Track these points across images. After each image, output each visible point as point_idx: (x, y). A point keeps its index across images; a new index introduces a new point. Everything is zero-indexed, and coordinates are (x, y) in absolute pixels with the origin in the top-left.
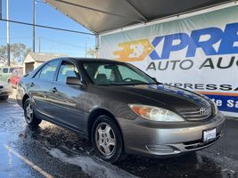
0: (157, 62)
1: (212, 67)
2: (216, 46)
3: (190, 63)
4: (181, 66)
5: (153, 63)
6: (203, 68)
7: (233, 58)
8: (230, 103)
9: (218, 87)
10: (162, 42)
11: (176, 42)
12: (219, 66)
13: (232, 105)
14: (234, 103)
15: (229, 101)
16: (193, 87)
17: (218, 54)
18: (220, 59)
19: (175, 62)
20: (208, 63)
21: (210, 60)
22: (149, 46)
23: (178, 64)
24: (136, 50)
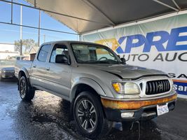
1: (162, 60)
2: (165, 45)
4: (139, 59)
7: (176, 54)
10: (125, 41)
11: (135, 41)
12: (166, 59)
13: (177, 89)
14: (178, 87)
18: (168, 54)
19: (135, 55)
20: (159, 57)
22: (116, 43)
23: (137, 57)
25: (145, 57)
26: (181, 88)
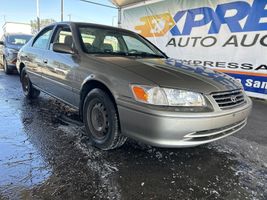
0: (177, 38)
1: (236, 45)
3: (213, 40)
4: (202, 43)
5: (173, 39)
6: (227, 46)
7: (257, 36)
8: (249, 83)
9: (240, 66)
10: (184, 18)
11: (199, 17)
12: (242, 44)
13: (251, 85)
14: (253, 83)
15: (247, 81)
16: (214, 65)
18: (245, 36)
19: (196, 38)
20: (232, 41)
21: (235, 37)
23: (199, 41)
24: (157, 25)
25: (211, 41)
26: (257, 84)
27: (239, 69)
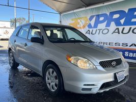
0: (91, 30)
1: (119, 33)
2: (122, 21)
4: (102, 32)
5: (89, 30)
6: (114, 33)
8: (127, 54)
9: (121, 44)
10: (94, 19)
12: (122, 32)
13: (128, 55)
14: (129, 54)
15: (126, 53)
16: (108, 44)
17: (122, 26)
19: (100, 30)
20: (117, 31)
21: (118, 29)
24: (80, 23)
25: (106, 31)
26: (131, 55)
27: (121, 47)
